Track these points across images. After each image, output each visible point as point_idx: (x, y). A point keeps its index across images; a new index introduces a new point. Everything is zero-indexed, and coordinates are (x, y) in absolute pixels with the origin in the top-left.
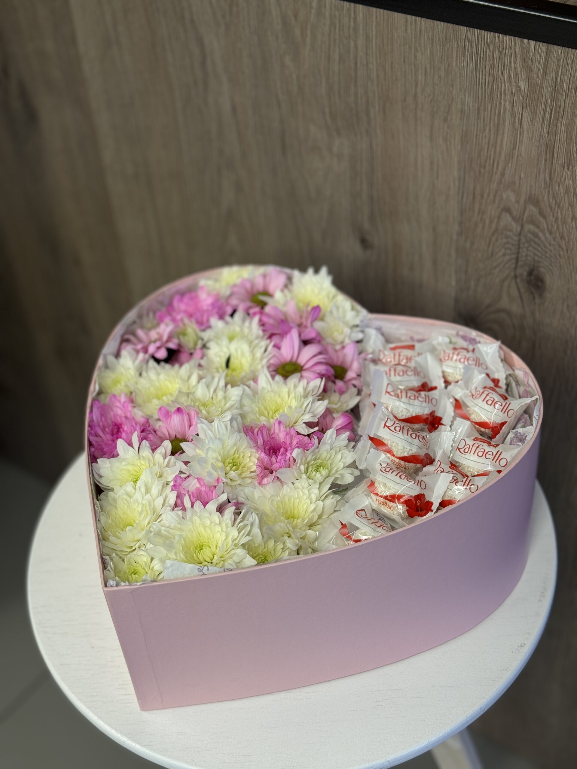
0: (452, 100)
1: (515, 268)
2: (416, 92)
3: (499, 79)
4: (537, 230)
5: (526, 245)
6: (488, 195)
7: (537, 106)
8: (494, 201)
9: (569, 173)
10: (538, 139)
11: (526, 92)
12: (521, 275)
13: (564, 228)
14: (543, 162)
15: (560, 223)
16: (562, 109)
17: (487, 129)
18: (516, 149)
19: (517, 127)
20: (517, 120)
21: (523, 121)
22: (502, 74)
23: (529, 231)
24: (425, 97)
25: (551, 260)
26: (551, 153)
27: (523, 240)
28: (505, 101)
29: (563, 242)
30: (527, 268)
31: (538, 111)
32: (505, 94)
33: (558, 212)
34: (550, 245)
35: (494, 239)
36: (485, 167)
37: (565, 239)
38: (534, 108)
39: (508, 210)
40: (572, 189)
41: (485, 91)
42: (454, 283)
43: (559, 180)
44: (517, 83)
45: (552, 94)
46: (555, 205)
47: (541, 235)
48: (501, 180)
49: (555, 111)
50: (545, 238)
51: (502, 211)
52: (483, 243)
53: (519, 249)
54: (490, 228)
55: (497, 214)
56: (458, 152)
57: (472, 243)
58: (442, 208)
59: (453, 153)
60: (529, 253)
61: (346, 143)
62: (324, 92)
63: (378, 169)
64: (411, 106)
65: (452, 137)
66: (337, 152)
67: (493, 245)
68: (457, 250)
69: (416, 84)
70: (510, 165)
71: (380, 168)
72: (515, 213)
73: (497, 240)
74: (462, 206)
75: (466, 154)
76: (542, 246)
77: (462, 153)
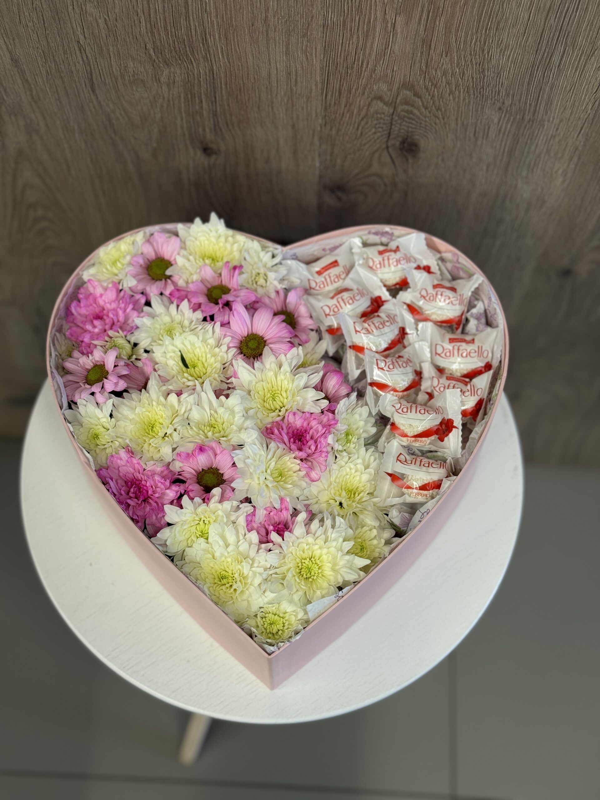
0: (312, 17)
1: (387, 141)
2: (266, 17)
4: (410, 108)
5: (399, 122)
6: (357, 89)
7: (413, 10)
8: (363, 94)
9: (448, 59)
10: (414, 37)
12: (394, 145)
13: (441, 102)
14: (419, 54)
15: (436, 98)
16: (441, 9)
17: (355, 37)
18: (388, 48)
19: (389, 30)
20: (389, 25)
21: (396, 25)
23: (403, 111)
24: (278, 19)
25: (426, 129)
26: (428, 46)
27: (396, 118)
28: (376, 10)
29: (440, 112)
30: (400, 139)
31: (414, 15)
33: (434, 91)
34: (425, 117)
35: (363, 123)
36: (352, 68)
37: (441, 110)
38: (409, 13)
39: (380, 98)
40: (450, 71)
41: (352, 6)
42: (318, 164)
43: (436, 66)
46: (432, 86)
47: (415, 111)
48: (371, 76)
49: (433, 12)
50: (420, 113)
51: (372, 100)
52: (351, 128)
53: (391, 126)
54: (359, 115)
55: (367, 103)
56: (321, 60)
57: (339, 130)
58: (303, 108)
59: (314, 62)
60: (402, 127)
61: (178, 71)
62: (145, 31)
63: (221, 88)
64: (261, 30)
65: (312, 49)
66: (167, 81)
67: (362, 128)
68: (320, 138)
69: (267, 10)
70: (381, 62)
71: (223, 86)
72: (386, 99)
73: (367, 123)
74: (326, 103)
75: (329, 61)
76: (417, 120)
77: (325, 60)
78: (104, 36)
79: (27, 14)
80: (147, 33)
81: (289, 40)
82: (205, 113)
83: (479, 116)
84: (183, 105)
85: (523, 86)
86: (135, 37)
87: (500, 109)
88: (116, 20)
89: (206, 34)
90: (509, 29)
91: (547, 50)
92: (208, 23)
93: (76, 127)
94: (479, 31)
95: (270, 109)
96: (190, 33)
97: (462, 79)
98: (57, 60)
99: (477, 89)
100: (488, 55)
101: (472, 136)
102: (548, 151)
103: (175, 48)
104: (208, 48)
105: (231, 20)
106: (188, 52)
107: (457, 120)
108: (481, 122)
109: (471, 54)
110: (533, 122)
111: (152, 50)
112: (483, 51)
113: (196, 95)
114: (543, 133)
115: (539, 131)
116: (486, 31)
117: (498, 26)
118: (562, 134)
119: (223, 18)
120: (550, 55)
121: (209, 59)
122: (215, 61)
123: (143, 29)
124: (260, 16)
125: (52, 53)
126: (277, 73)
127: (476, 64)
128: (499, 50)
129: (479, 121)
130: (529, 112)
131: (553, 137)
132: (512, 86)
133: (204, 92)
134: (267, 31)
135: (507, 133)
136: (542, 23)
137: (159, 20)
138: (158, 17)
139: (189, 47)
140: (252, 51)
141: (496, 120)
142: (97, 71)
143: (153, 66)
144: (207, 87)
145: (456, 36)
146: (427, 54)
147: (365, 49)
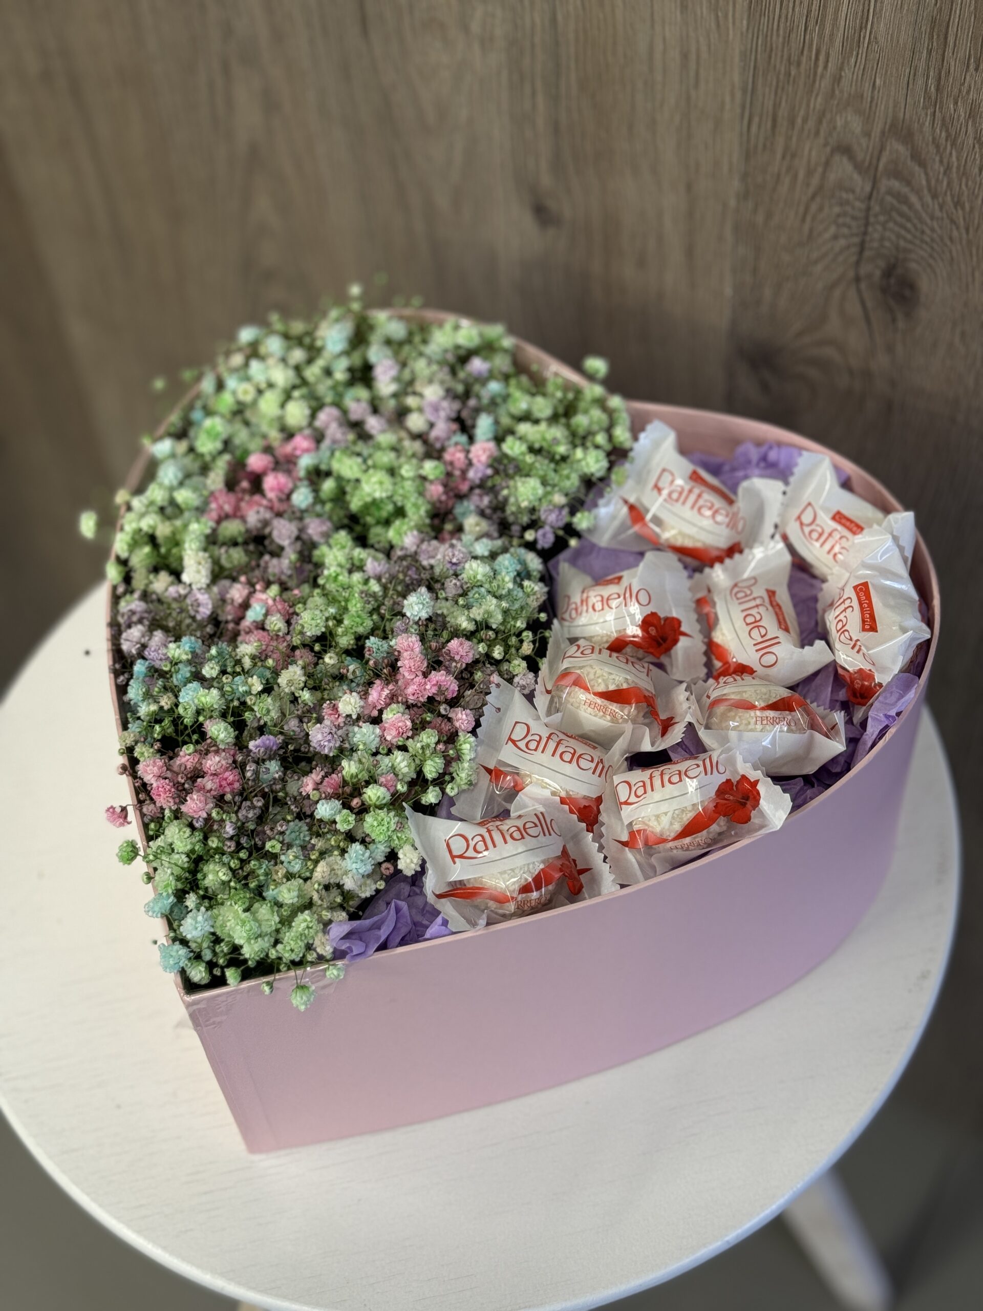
1: (858, 263)
4: (905, 190)
5: (882, 218)
6: (805, 120)
8: (817, 133)
10: (915, 8)
12: (870, 276)
13: (964, 187)
14: (925, 54)
15: (954, 174)
18: (866, 28)
23: (890, 192)
25: (932, 248)
26: (942, 37)
27: (877, 208)
29: (960, 212)
30: (882, 263)
33: (951, 154)
34: (932, 218)
35: (814, 207)
36: (799, 64)
37: (963, 208)
39: (846, 150)
42: (728, 291)
43: (956, 91)
46: (947, 140)
47: (914, 199)
48: (833, 91)
50: (923, 206)
51: (833, 151)
52: (792, 214)
53: (866, 227)
54: (808, 186)
55: (823, 159)
56: (742, 34)
57: (769, 214)
58: (707, 147)
59: (731, 37)
60: (888, 234)
63: (569, 67)
66: (480, 32)
67: (812, 220)
68: (736, 228)
70: (853, 60)
71: (572, 64)
72: (860, 156)
73: (821, 209)
74: (748, 142)
75: (758, 38)
76: (916, 221)
77: (750, 36)
82: (539, 121)
95: (650, 137)
126: (665, 50)
146: (940, 57)
147: (823, 21)
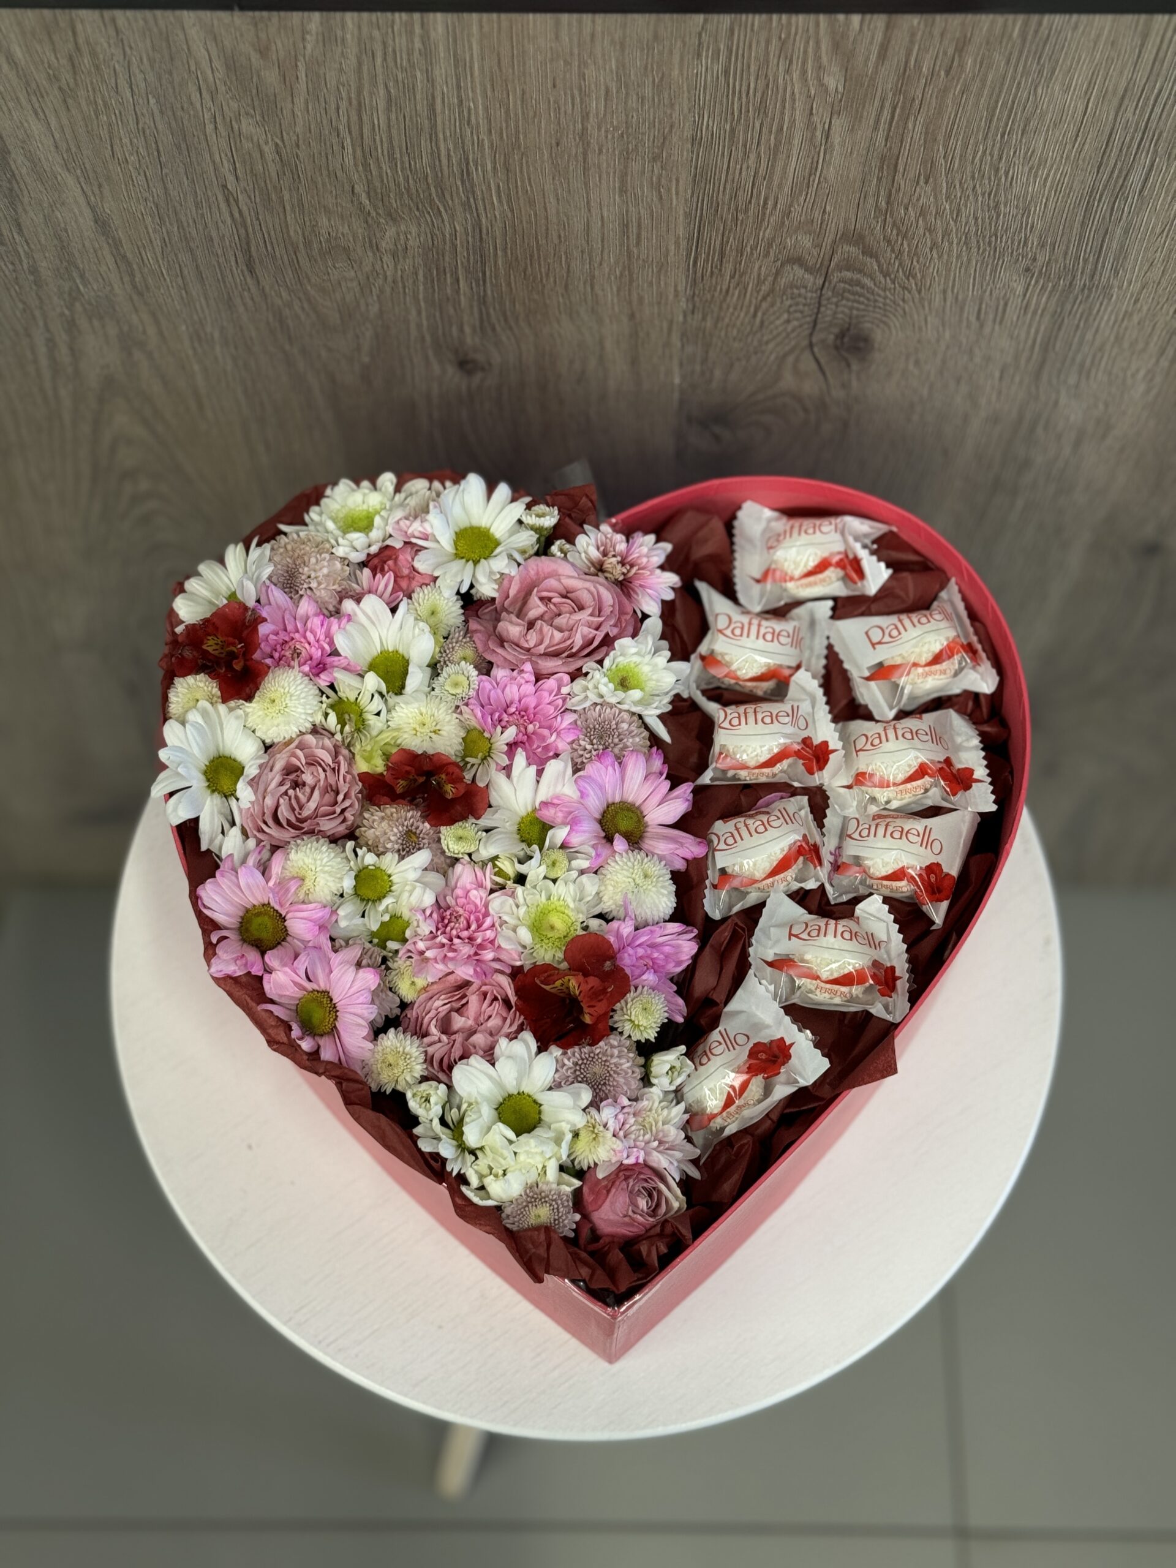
0: (672, 127)
1: (811, 335)
2: (584, 129)
3: (781, 81)
4: (855, 276)
5: (834, 300)
6: (754, 248)
7: (864, 107)
8: (767, 254)
9: (929, 189)
10: (865, 152)
11: (840, 89)
12: (823, 341)
13: (915, 263)
14: (874, 182)
15: (906, 257)
16: (917, 102)
17: (753, 157)
18: (815, 173)
19: (818, 143)
20: (818, 133)
21: (832, 132)
22: (788, 71)
23: (842, 281)
24: (607, 131)
25: (885, 310)
26: (892, 167)
27: (829, 294)
28: (793, 109)
29: (912, 281)
30: (836, 330)
31: (865, 114)
32: (794, 100)
33: (902, 244)
34: (884, 290)
35: (764, 305)
36: (746, 211)
37: (914, 277)
38: (857, 111)
39: (799, 261)
40: (933, 209)
41: (748, 103)
42: (677, 380)
43: (906, 201)
44: (820, 80)
45: (896, 86)
46: (897, 235)
47: (867, 281)
48: (783, 223)
49: (903, 108)
50: (875, 284)
51: (783, 264)
52: (742, 315)
53: (819, 308)
54: (758, 292)
55: (774, 270)
56: (686, 200)
57: (718, 319)
58: (651, 284)
59: (674, 204)
60: (840, 309)
61: (414, 230)
62: (352, 163)
63: (496, 255)
64: (574, 151)
65: (671, 181)
66: (392, 247)
67: (764, 314)
68: (684, 335)
69: (585, 117)
70: (802, 199)
71: (499, 253)
72: (811, 262)
73: (772, 305)
74: (695, 272)
75: (703, 200)
76: (868, 295)
77: (695, 199)
78: (274, 175)
79: (126, 141)
80: (356, 165)
81: (626, 167)
82: (463, 300)
83: (988, 285)
84: (421, 288)
85: (1071, 230)
86: (332, 174)
87: (1027, 270)
88: (298, 146)
89: (468, 164)
90: (1048, 130)
91: (1119, 164)
92: (473, 144)
93: (216, 335)
94: (990, 135)
95: (589, 289)
96: (437, 163)
97: (955, 222)
98: (184, 219)
99: (984, 237)
100: (1006, 177)
101: (973, 319)
102: (1118, 339)
103: (408, 190)
104: (472, 187)
105: (517, 138)
106: (434, 195)
107: (945, 292)
108: (991, 293)
109: (973, 178)
110: (1090, 290)
111: (364, 195)
112: (997, 170)
113: (447, 270)
114: (1109, 309)
115: (1101, 304)
116: (1003, 136)
117: (1025, 126)
118: (1145, 308)
119: (501, 133)
120: (1124, 173)
121: (473, 206)
122: (485, 209)
123: (349, 160)
124: (571, 127)
125: (174, 207)
126: (603, 225)
127: (983, 194)
128: (1027, 169)
129: (988, 293)
130: (1082, 273)
131: (1128, 315)
132: (1051, 230)
133: (462, 263)
134: (585, 155)
135: (1040, 312)
136: (1111, 117)
137: (378, 143)
138: (378, 138)
139: (435, 187)
140: (556, 190)
141: (1020, 290)
142: (259, 236)
143: (367, 222)
144: (469, 255)
145: (946, 147)
146: (890, 182)
147: (771, 178)
